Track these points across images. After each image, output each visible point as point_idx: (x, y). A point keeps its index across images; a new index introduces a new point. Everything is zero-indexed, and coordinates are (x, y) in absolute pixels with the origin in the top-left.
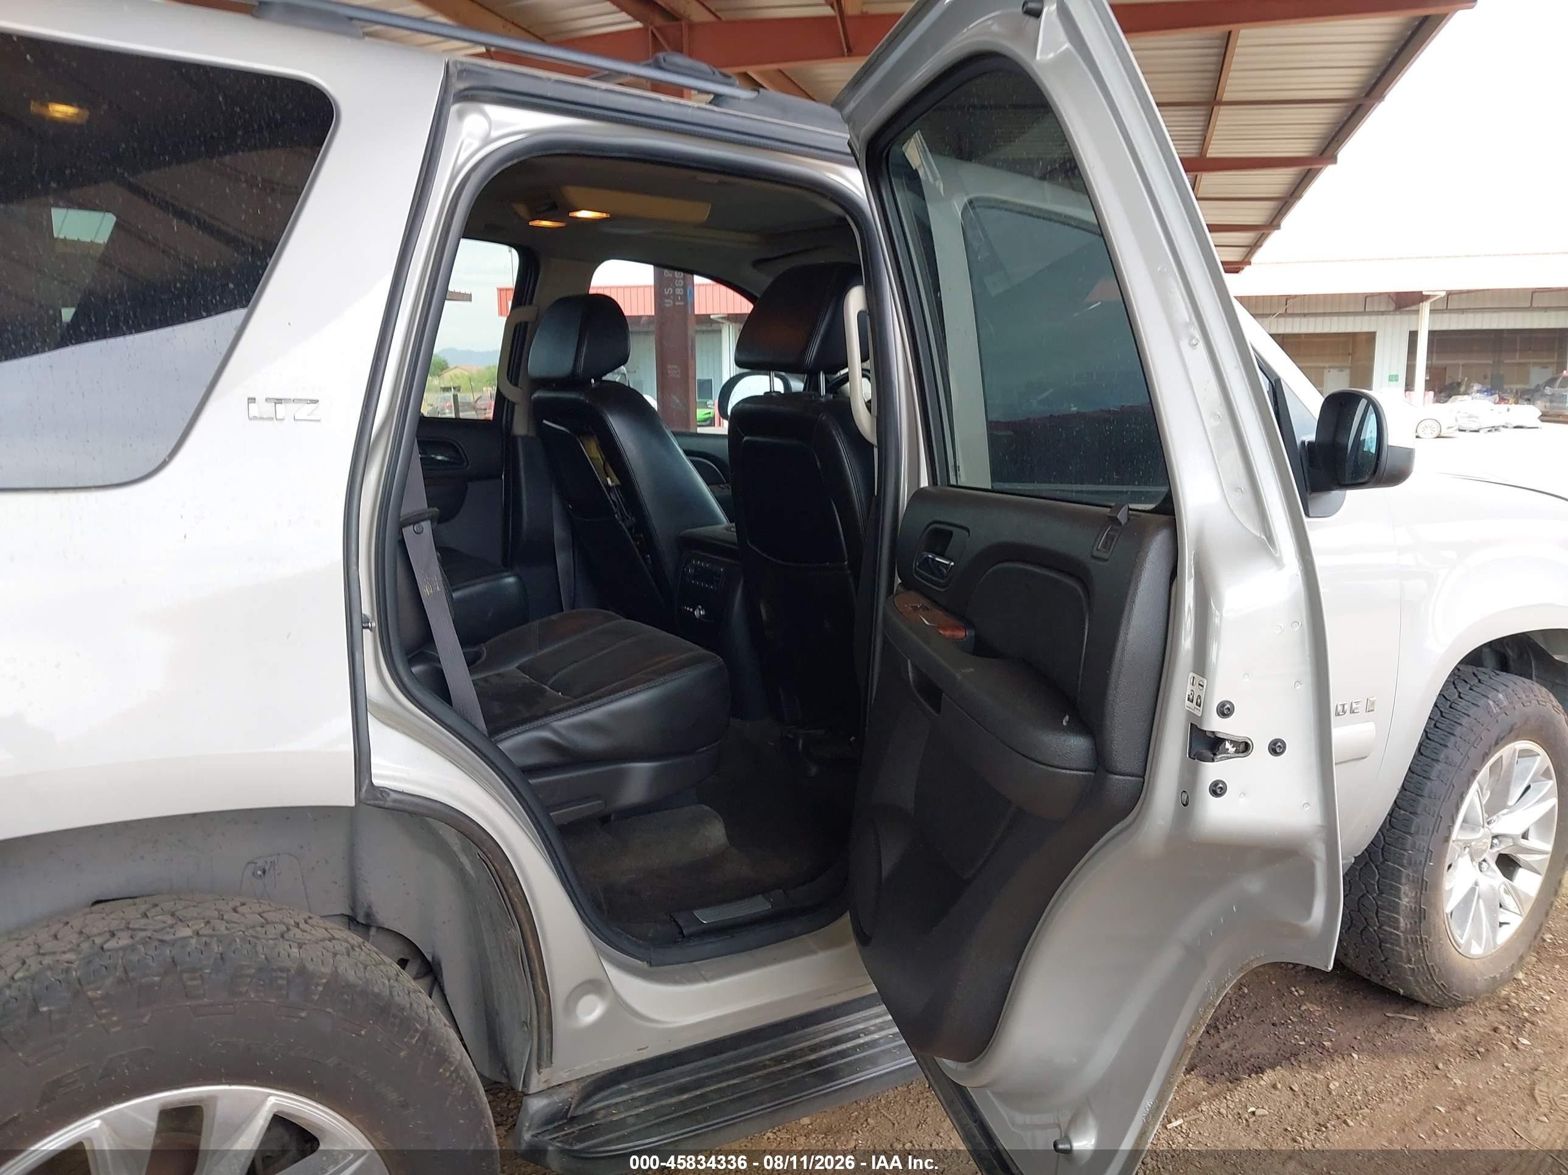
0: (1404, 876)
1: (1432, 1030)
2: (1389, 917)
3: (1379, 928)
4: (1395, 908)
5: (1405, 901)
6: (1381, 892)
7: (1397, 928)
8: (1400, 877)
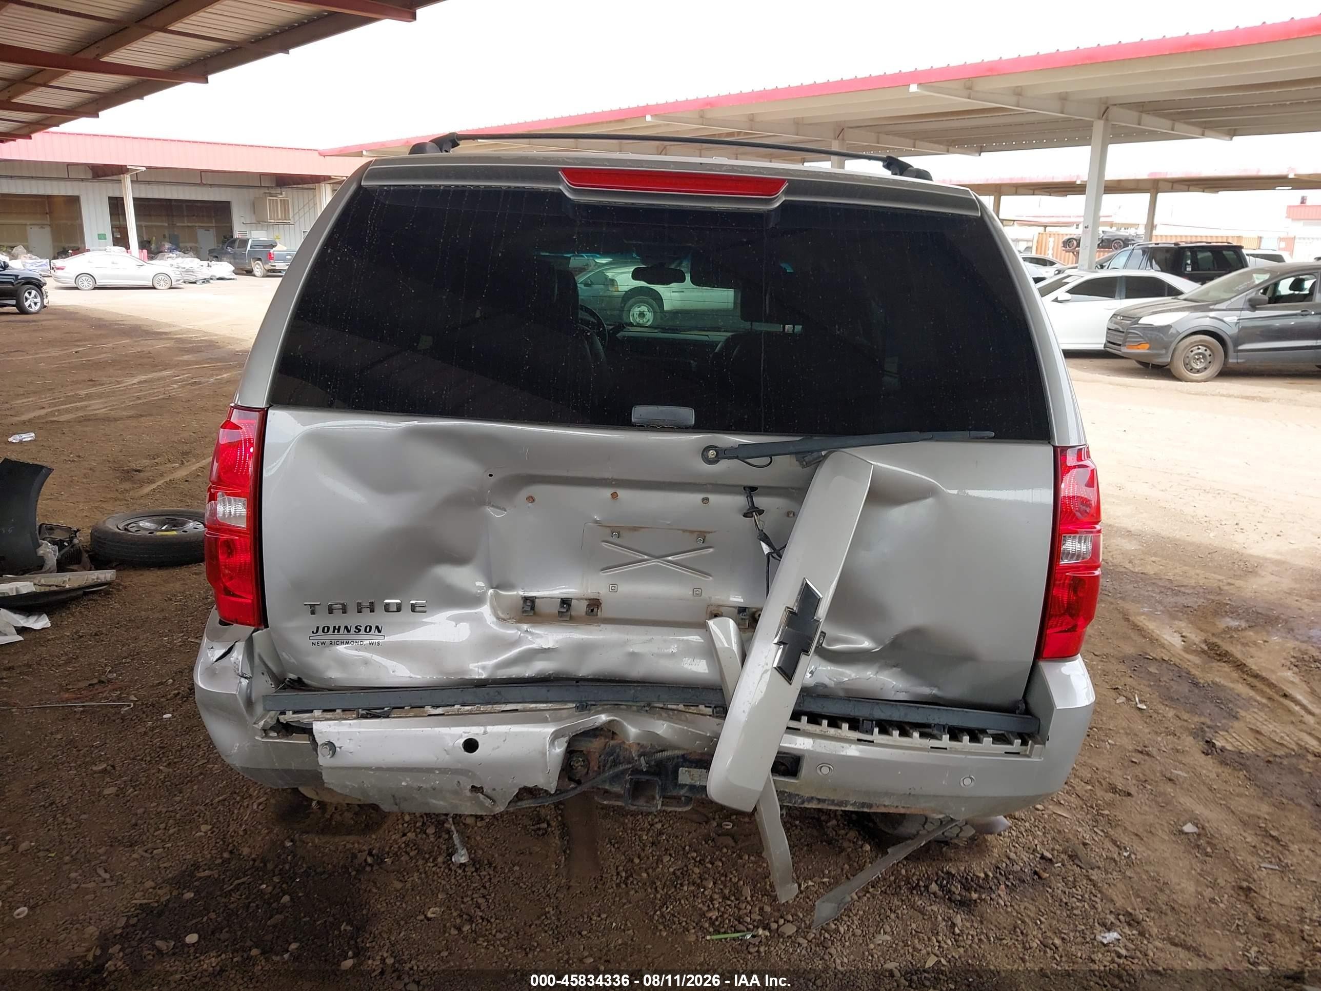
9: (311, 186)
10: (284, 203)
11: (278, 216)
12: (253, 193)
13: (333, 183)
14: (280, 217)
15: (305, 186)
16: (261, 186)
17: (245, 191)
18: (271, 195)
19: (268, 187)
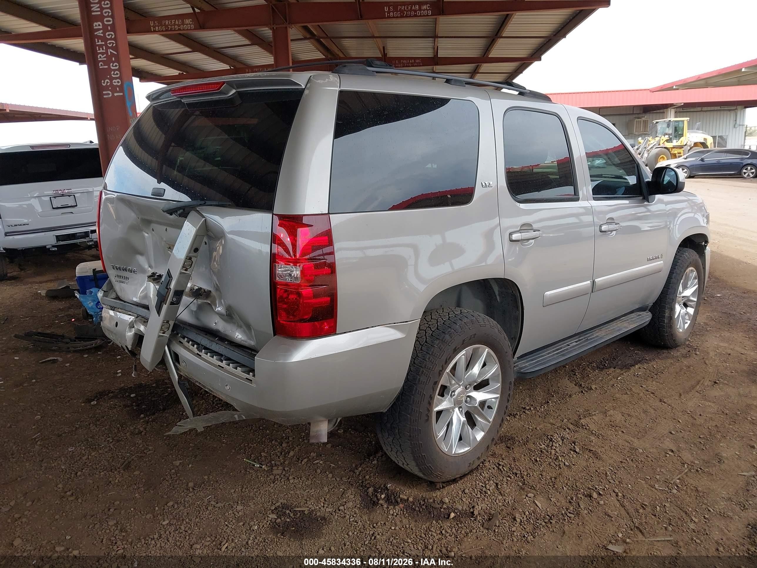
0: (666, 307)
1: (672, 353)
2: (662, 320)
3: (659, 324)
4: (664, 317)
5: (667, 315)
6: (660, 313)
7: (664, 323)
8: (665, 308)
9: (662, 111)
10: (645, 122)
11: (640, 130)
12: (628, 118)
13: (676, 108)
14: (641, 130)
15: (658, 111)
16: (633, 114)
17: (624, 117)
18: (639, 118)
19: (638, 114)
